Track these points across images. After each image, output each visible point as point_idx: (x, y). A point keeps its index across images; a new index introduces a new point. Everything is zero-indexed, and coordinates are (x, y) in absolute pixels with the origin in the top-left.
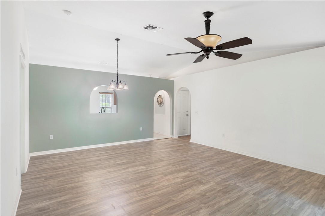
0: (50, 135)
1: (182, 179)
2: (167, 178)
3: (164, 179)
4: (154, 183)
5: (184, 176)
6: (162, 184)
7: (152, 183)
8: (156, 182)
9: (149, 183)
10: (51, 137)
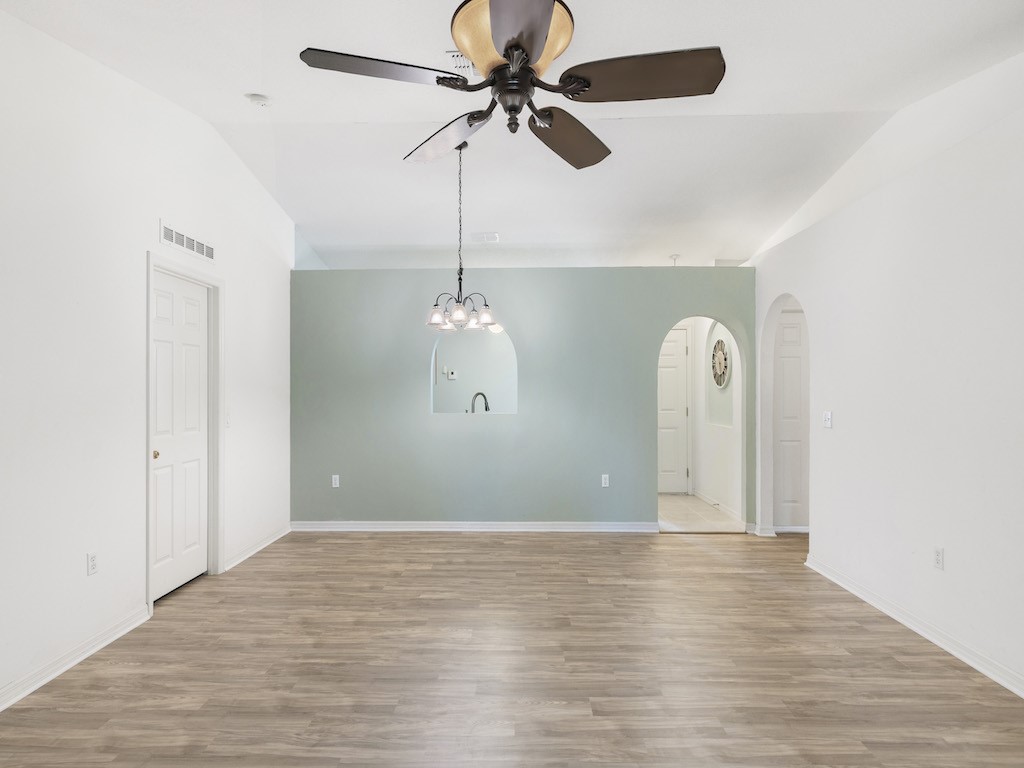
0: (334, 476)
10: (336, 481)
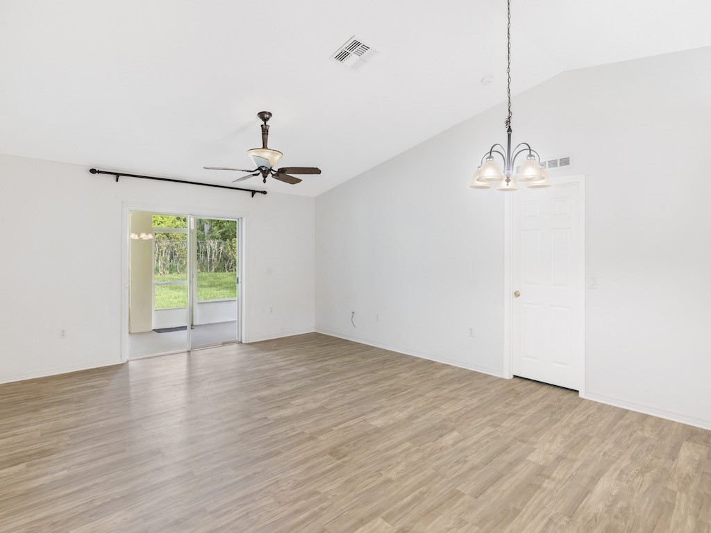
1: (292, 402)
2: (319, 404)
3: (324, 401)
4: (339, 395)
5: (285, 408)
6: (327, 394)
7: (342, 395)
8: (337, 396)
9: (347, 395)
